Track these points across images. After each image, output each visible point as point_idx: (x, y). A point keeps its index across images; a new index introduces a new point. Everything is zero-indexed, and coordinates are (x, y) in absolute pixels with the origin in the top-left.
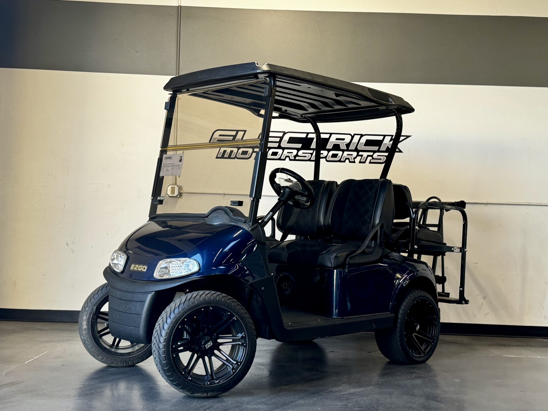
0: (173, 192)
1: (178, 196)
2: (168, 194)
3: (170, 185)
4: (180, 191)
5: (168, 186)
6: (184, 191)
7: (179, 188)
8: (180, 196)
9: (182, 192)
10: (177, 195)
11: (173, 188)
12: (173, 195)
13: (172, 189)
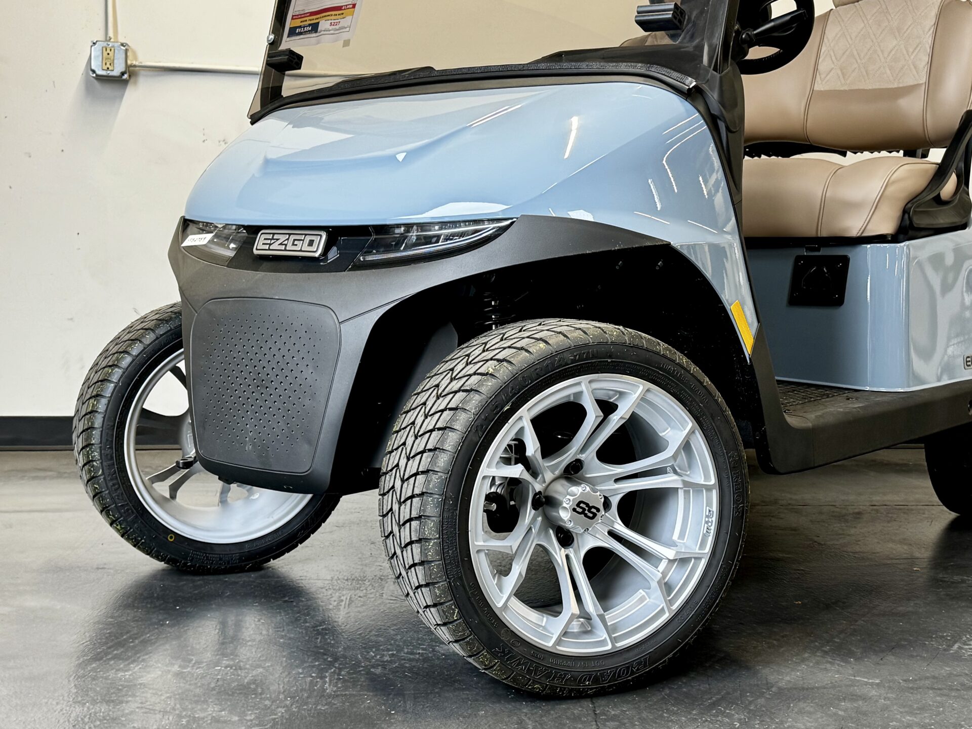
0: (108, 65)
1: (126, 76)
2: (93, 68)
3: (97, 42)
4: (129, 62)
5: (92, 44)
6: (141, 63)
7: (126, 51)
8: (130, 76)
9: (137, 63)
10: (123, 74)
11: (108, 51)
12: (112, 74)
13: (105, 53)
